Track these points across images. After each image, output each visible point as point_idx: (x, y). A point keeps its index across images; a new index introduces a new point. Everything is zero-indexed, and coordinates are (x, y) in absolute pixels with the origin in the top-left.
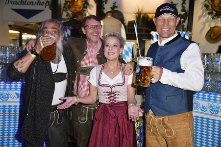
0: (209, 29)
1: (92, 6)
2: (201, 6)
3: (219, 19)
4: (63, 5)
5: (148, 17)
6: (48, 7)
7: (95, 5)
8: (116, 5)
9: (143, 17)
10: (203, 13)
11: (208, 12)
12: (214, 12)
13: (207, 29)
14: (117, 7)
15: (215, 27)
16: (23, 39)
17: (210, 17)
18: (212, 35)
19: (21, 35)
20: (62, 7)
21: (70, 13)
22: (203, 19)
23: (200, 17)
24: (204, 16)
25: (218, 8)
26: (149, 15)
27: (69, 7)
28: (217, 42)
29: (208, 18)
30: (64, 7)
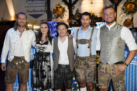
0: (125, 20)
1: (67, 11)
2: (120, 9)
3: (130, 15)
4: (53, 11)
5: (94, 15)
6: (45, 12)
7: (68, 11)
8: (79, 10)
9: (92, 15)
10: (122, 12)
11: (124, 12)
12: (127, 12)
13: (124, 20)
14: (79, 11)
15: (128, 19)
16: (34, 28)
17: (125, 14)
18: (126, 23)
19: (33, 26)
20: (52, 12)
21: (56, 15)
22: (122, 16)
23: (120, 15)
24: (122, 14)
25: (129, 10)
26: (95, 14)
27: (56, 12)
28: (129, 26)
29: (124, 15)
30: (53, 12)
